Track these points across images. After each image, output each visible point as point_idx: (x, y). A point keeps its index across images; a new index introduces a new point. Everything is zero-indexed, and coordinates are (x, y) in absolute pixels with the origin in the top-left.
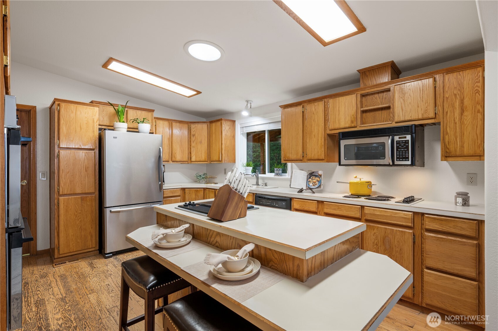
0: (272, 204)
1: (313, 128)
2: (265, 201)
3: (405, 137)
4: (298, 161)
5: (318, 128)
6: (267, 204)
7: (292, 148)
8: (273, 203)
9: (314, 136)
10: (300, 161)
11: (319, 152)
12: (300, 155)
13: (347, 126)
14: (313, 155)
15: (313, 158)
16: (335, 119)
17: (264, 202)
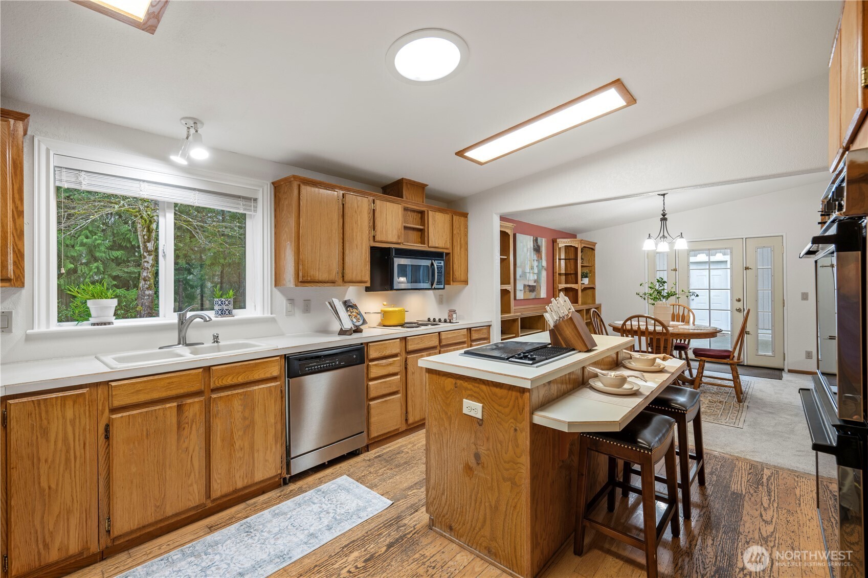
0: (333, 364)
1: (355, 234)
2: (317, 362)
3: (441, 263)
4: (329, 284)
5: (362, 235)
6: (321, 367)
7: (319, 260)
8: (333, 362)
9: (357, 246)
10: (332, 284)
11: (363, 271)
12: (334, 273)
13: (394, 240)
14: (354, 275)
15: (354, 280)
16: (383, 229)
17: (314, 366)
